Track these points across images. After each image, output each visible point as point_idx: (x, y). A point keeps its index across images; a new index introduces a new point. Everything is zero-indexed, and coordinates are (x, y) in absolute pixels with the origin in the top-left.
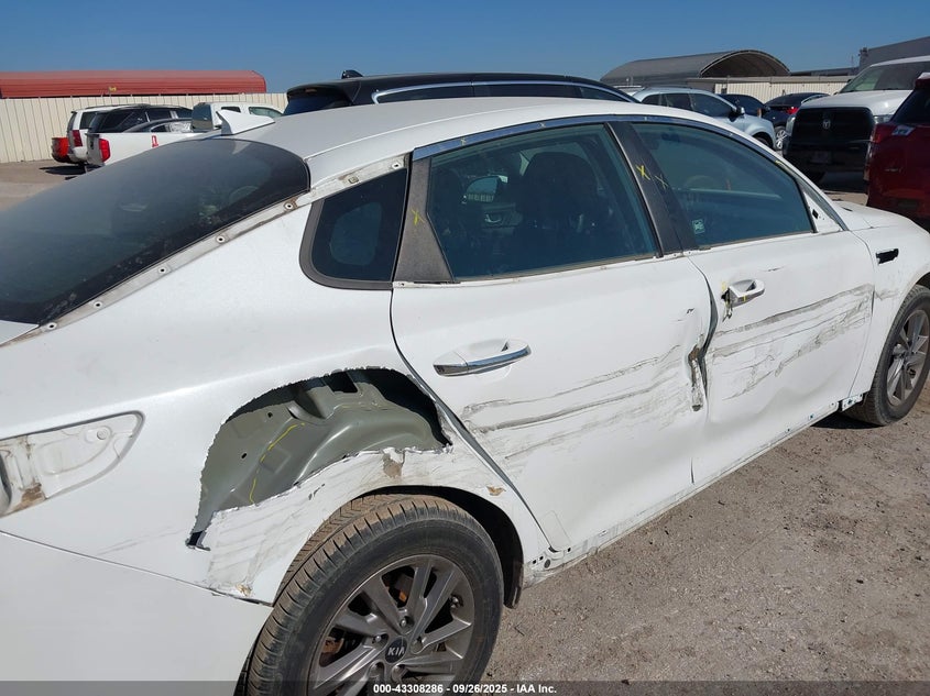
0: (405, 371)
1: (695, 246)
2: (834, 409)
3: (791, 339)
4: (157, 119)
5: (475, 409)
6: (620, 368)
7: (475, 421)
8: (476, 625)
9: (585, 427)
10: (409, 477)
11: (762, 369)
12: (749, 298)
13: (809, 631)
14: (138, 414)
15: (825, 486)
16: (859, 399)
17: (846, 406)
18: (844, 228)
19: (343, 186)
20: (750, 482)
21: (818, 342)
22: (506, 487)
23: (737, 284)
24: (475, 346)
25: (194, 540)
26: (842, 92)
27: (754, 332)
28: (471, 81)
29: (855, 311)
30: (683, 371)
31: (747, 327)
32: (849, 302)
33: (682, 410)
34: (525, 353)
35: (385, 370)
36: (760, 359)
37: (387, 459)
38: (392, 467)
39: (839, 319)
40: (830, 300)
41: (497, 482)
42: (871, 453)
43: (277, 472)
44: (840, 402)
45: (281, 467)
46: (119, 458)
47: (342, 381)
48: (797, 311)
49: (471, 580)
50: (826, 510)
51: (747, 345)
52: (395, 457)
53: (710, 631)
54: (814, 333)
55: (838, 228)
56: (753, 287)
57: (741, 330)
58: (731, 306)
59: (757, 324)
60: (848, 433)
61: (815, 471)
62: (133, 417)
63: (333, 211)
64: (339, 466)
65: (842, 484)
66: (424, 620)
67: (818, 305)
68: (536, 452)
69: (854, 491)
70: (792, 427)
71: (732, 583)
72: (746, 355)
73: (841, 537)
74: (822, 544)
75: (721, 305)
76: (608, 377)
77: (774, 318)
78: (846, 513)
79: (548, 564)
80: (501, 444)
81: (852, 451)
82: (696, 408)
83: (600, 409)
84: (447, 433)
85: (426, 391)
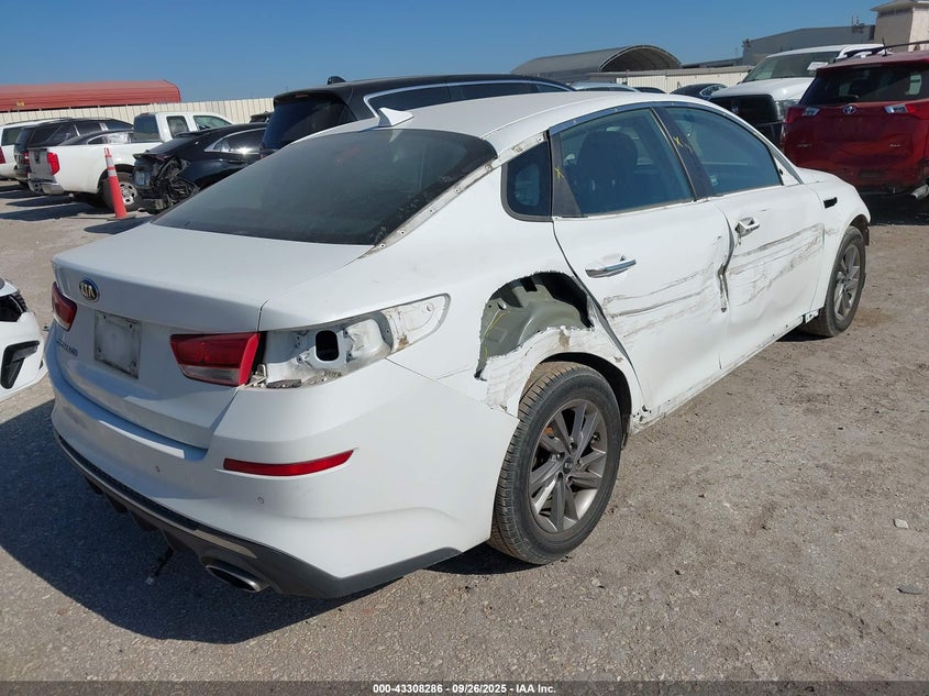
0: (571, 274)
1: (714, 194)
2: (799, 322)
3: (776, 262)
4: (89, 131)
5: (609, 300)
6: (684, 276)
7: (609, 309)
8: (608, 454)
9: (665, 318)
10: (573, 348)
11: (760, 284)
12: (752, 229)
13: (814, 458)
14: (446, 295)
15: (801, 377)
16: (816, 314)
17: (808, 320)
18: (801, 182)
19: (515, 154)
20: (746, 379)
21: (792, 266)
22: (624, 357)
23: (743, 220)
24: (605, 258)
25: (478, 375)
26: (744, 81)
27: (753, 257)
28: (445, 82)
29: (813, 243)
30: (715, 282)
31: (749, 253)
32: (808, 237)
33: (715, 311)
34: (633, 263)
35: (559, 273)
36: (758, 277)
37: (562, 333)
38: (564, 339)
39: (804, 248)
40: (798, 234)
41: (619, 354)
42: (828, 354)
43: (501, 341)
44: (804, 316)
45: (503, 338)
46: (440, 322)
47: (528, 283)
48: (779, 241)
49: (606, 421)
50: (805, 392)
51: (750, 266)
52: (566, 332)
53: (748, 465)
54: (790, 258)
55: (797, 182)
56: (752, 223)
57: (744, 255)
58: (740, 236)
59: (755, 251)
60: (807, 343)
61: (790, 368)
62: (443, 297)
63: (515, 169)
64: (538, 336)
65: (813, 376)
66: (582, 447)
67: (791, 237)
68: (640, 333)
69: (821, 378)
70: (776, 334)
71: (754, 439)
72: (749, 274)
73: (820, 406)
74: (808, 410)
75: (735, 234)
76: (680, 282)
77: (764, 247)
78: (820, 392)
79: (641, 418)
80: (621, 326)
81: (813, 355)
82: (724, 310)
83: (674, 305)
84: (592, 318)
85: (582, 288)
